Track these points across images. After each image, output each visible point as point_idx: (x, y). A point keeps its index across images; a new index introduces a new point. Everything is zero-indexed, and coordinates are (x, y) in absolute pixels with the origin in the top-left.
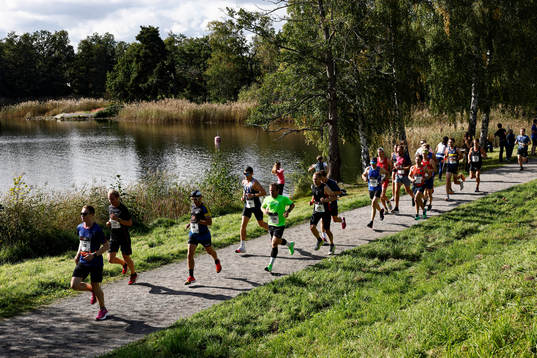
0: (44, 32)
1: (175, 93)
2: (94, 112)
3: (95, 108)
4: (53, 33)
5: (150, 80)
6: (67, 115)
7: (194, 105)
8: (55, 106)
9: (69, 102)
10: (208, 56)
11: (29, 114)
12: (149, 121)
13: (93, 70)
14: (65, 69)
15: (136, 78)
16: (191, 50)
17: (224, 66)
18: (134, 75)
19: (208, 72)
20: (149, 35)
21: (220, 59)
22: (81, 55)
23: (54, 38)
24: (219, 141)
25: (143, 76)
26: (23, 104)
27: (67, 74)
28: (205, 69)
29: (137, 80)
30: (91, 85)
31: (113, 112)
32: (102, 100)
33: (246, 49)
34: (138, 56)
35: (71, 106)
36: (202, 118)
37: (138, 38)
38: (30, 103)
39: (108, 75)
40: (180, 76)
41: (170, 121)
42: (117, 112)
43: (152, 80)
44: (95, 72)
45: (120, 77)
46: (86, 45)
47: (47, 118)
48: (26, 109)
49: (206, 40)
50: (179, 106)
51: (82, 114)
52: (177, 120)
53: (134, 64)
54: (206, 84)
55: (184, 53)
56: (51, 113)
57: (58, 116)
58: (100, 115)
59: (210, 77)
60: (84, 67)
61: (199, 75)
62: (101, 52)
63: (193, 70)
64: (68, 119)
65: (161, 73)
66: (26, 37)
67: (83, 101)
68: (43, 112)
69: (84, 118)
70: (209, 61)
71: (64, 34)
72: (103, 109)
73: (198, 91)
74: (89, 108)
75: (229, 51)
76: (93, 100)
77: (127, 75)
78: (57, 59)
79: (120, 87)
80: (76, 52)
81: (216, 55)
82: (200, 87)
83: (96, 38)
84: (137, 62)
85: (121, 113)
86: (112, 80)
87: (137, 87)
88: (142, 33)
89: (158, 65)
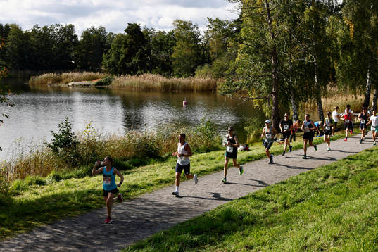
0: (58, 25)
1: (150, 69)
2: (95, 82)
3: (95, 79)
4: (64, 26)
5: (134, 60)
6: (76, 83)
7: (165, 79)
8: (67, 77)
9: (76, 74)
10: (174, 44)
11: (49, 83)
12: (133, 89)
13: (91, 52)
14: (71, 51)
16: (161, 40)
17: (185, 51)
18: (122, 57)
19: (174, 56)
20: (133, 29)
21: (182, 47)
22: (83, 41)
23: (65, 29)
24: (186, 104)
25: (128, 58)
26: (45, 75)
27: (73, 54)
28: (171, 54)
29: (124, 60)
30: (89, 63)
31: (108, 82)
32: (98, 73)
33: (200, 40)
34: (125, 44)
35: (78, 77)
36: (171, 87)
37: (126, 31)
38: (49, 75)
39: (104, 56)
40: (154, 58)
41: (148, 89)
42: (110, 82)
43: (135, 60)
44: (93, 54)
45: (113, 58)
46: (87, 35)
47: (62, 85)
48: (47, 79)
49: (172, 33)
50: (154, 79)
51: (86, 83)
52: (152, 88)
53: (122, 48)
54: (171, 64)
55: (156, 41)
56: (64, 81)
57: (70, 84)
58: (99, 84)
59: (174, 59)
60: (84, 50)
61: (167, 58)
62: (97, 40)
63: (163, 54)
64: (77, 86)
65: (142, 56)
66: (45, 28)
67: (85, 74)
68: (59, 81)
69: (88, 86)
70: (175, 48)
71: (72, 27)
72: (100, 80)
73: (166, 69)
74: (90, 79)
75: (188, 41)
76: (92, 74)
77: (118, 57)
78: (66, 45)
79: (113, 65)
80: (79, 39)
81: (179, 43)
82: (168, 66)
83: (93, 30)
84: (125, 47)
85: (113, 82)
86: (106, 60)
87: (124, 65)
88: (129, 27)
89: (140, 50)
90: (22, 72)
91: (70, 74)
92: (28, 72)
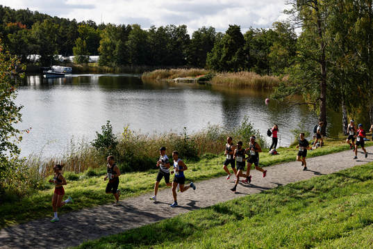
0: (172, 26)
1: (248, 67)
2: (198, 78)
3: (199, 75)
4: (177, 26)
5: (233, 59)
6: (181, 79)
7: (259, 77)
8: (174, 73)
9: (183, 71)
10: (271, 45)
11: (158, 77)
12: (230, 85)
14: (184, 49)
15: (225, 57)
16: (261, 40)
18: (224, 55)
19: (270, 55)
20: (234, 31)
21: (278, 47)
22: (194, 40)
23: (178, 29)
24: (268, 101)
25: (229, 56)
26: (156, 71)
27: (185, 52)
28: (268, 53)
29: (225, 59)
30: (199, 60)
31: (209, 78)
32: (203, 70)
34: (226, 44)
35: (184, 73)
36: (263, 85)
37: (227, 32)
38: (160, 71)
39: (208, 54)
40: (252, 57)
41: (243, 86)
42: (211, 78)
43: (235, 59)
44: (202, 51)
45: (215, 56)
46: (197, 34)
47: (169, 80)
48: (158, 74)
50: (250, 76)
51: (190, 78)
52: (247, 85)
53: (224, 48)
54: (268, 63)
56: (172, 77)
57: (176, 79)
58: (200, 80)
59: (271, 59)
60: (195, 48)
61: (265, 56)
62: (206, 39)
63: (261, 53)
64: (181, 81)
65: (241, 55)
66: (161, 29)
67: (192, 70)
68: (167, 76)
69: (191, 81)
70: (271, 48)
71: (184, 27)
72: (203, 76)
73: (263, 67)
74: (195, 75)
76: (198, 70)
77: (219, 55)
78: (179, 43)
79: (215, 62)
80: (191, 38)
81: (276, 44)
82: (265, 64)
83: (204, 29)
84: (226, 47)
85: (214, 79)
86: (210, 57)
87: (225, 63)
88: (230, 29)
89: (239, 50)
90: (139, 67)
91: (178, 70)
92: (145, 67)
